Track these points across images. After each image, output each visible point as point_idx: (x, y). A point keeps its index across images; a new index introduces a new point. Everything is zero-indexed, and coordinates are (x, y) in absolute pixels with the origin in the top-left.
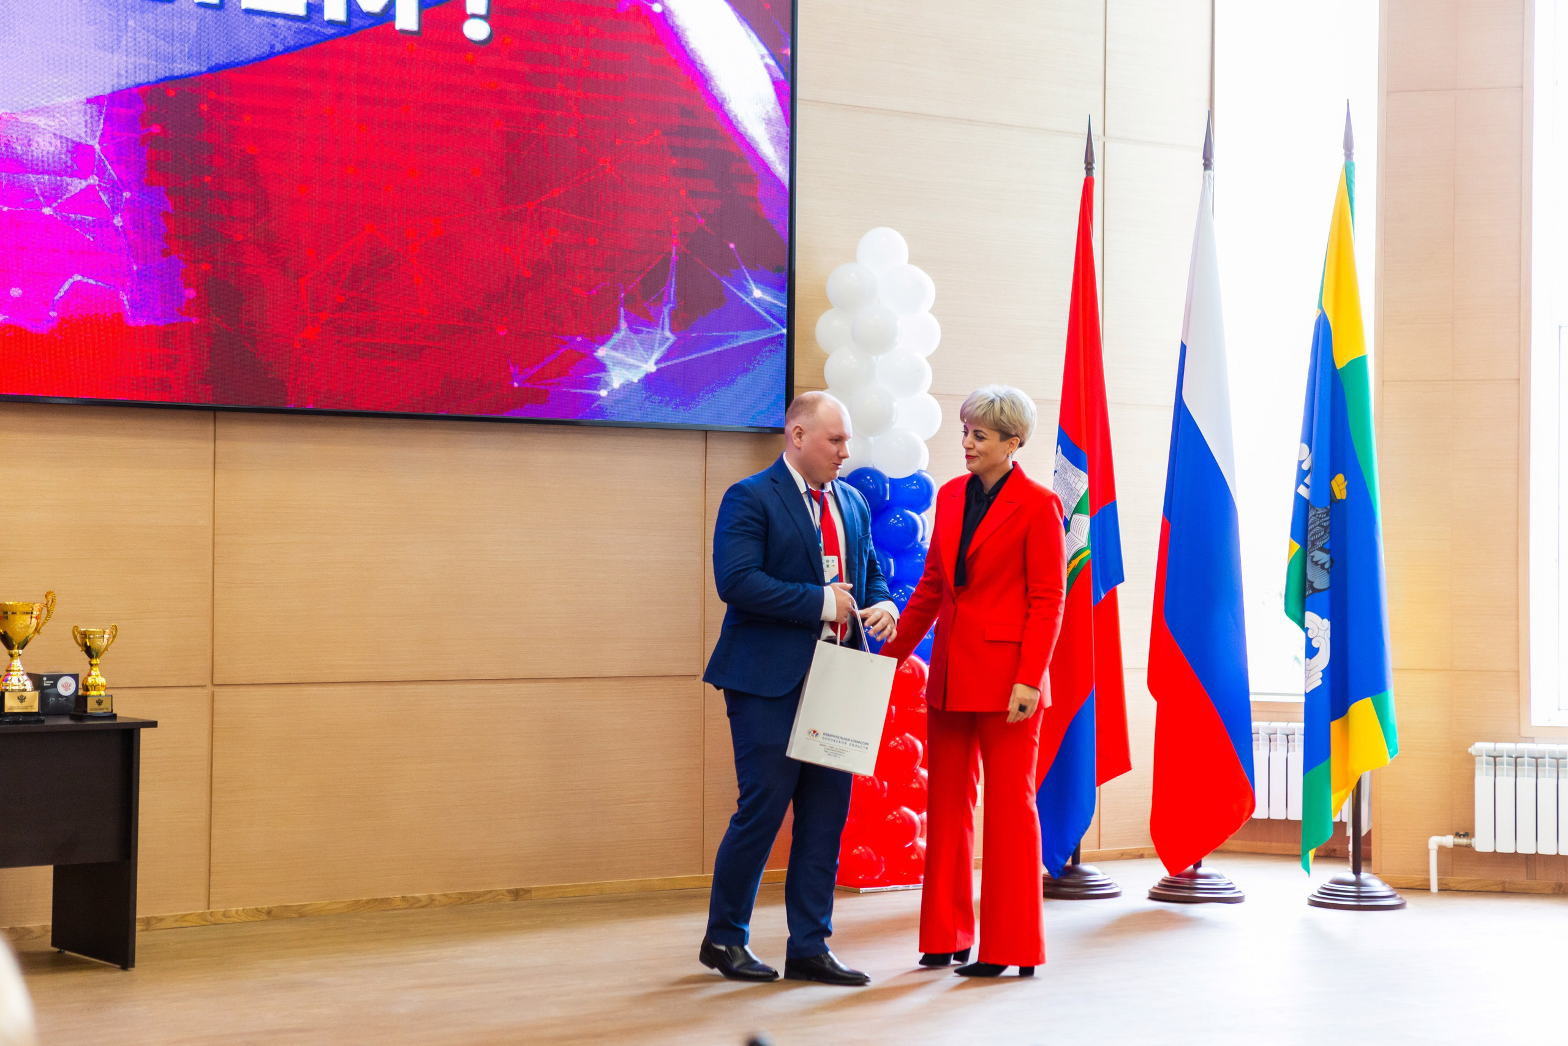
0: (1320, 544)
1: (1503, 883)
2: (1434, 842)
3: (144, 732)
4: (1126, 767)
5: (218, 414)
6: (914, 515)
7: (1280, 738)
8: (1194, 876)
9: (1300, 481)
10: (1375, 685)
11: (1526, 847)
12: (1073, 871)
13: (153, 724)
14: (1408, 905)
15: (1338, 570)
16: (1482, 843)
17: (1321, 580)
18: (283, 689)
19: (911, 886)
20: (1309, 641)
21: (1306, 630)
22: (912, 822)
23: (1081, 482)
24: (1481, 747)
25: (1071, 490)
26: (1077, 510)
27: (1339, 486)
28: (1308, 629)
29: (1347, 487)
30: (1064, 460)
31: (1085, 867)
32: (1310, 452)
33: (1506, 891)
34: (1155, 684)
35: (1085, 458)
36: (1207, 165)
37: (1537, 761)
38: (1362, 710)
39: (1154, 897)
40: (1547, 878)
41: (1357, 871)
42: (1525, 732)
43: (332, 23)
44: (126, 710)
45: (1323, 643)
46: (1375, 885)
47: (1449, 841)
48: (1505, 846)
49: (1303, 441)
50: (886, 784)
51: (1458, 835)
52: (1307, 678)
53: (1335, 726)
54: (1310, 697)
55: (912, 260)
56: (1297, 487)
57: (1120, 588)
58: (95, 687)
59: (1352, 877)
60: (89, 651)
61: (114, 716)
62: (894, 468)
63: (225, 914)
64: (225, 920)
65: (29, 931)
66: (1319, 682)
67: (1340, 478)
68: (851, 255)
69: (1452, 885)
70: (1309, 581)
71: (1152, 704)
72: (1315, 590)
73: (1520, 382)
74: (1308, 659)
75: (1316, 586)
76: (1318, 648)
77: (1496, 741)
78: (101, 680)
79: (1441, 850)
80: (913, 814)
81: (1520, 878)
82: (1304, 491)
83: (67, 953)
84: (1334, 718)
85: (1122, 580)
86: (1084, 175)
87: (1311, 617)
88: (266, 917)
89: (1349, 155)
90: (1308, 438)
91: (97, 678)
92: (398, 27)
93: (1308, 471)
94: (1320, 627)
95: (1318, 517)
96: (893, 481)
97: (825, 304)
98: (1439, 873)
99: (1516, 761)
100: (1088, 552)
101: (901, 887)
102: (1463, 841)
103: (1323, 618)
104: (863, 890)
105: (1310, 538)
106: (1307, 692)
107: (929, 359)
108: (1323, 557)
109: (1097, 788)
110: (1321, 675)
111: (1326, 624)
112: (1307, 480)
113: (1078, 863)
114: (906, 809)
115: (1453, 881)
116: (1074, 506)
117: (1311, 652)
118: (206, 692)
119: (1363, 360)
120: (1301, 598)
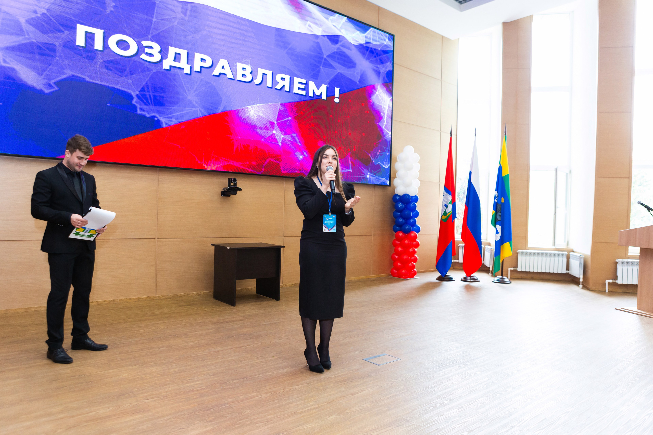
0: (500, 211)
1: (521, 277)
2: (510, 269)
3: (282, 248)
4: (455, 255)
5: (286, 179)
6: (415, 203)
8: (471, 277)
9: (495, 198)
10: (509, 240)
11: (527, 270)
12: (446, 276)
13: (284, 247)
14: (512, 283)
15: (502, 216)
16: (519, 269)
18: (297, 238)
19: (413, 278)
22: (414, 265)
23: (450, 198)
24: (519, 251)
25: (448, 199)
26: (449, 204)
27: (503, 200)
28: (496, 229)
29: (504, 200)
30: (445, 193)
32: (498, 192)
35: (450, 193)
36: (475, 135)
37: (530, 253)
38: (507, 244)
39: (462, 280)
40: (529, 276)
41: (502, 275)
42: (527, 248)
43: (310, 97)
45: (500, 231)
46: (506, 279)
47: (512, 269)
48: (523, 270)
49: (496, 191)
50: (409, 258)
51: (514, 268)
52: (496, 238)
53: (501, 247)
55: (415, 152)
56: (494, 200)
57: (455, 220)
59: (501, 277)
61: (274, 246)
62: (412, 194)
63: (286, 285)
64: (286, 286)
65: (248, 289)
66: (499, 239)
67: (503, 198)
68: (402, 151)
69: (512, 277)
70: (497, 219)
72: (499, 221)
73: (528, 181)
74: (497, 234)
75: (499, 219)
76: (499, 233)
77: (522, 250)
79: (511, 271)
80: (414, 264)
81: (524, 275)
82: (496, 201)
83: (260, 295)
86: (450, 136)
87: (497, 226)
88: (293, 286)
90: (497, 190)
92: (322, 99)
93: (497, 197)
94: (499, 227)
95: (499, 206)
96: (411, 196)
97: (396, 161)
98: (510, 275)
99: (526, 253)
100: (452, 212)
101: (411, 278)
102: (515, 269)
103: (500, 226)
104: (405, 279)
105: (498, 210)
106: (497, 241)
107: (418, 171)
108: (499, 214)
110: (500, 237)
111: (501, 227)
112: (497, 198)
113: (447, 274)
114: (412, 262)
116: (449, 202)
117: (497, 232)
118: (282, 238)
119: (508, 175)
120: (495, 222)
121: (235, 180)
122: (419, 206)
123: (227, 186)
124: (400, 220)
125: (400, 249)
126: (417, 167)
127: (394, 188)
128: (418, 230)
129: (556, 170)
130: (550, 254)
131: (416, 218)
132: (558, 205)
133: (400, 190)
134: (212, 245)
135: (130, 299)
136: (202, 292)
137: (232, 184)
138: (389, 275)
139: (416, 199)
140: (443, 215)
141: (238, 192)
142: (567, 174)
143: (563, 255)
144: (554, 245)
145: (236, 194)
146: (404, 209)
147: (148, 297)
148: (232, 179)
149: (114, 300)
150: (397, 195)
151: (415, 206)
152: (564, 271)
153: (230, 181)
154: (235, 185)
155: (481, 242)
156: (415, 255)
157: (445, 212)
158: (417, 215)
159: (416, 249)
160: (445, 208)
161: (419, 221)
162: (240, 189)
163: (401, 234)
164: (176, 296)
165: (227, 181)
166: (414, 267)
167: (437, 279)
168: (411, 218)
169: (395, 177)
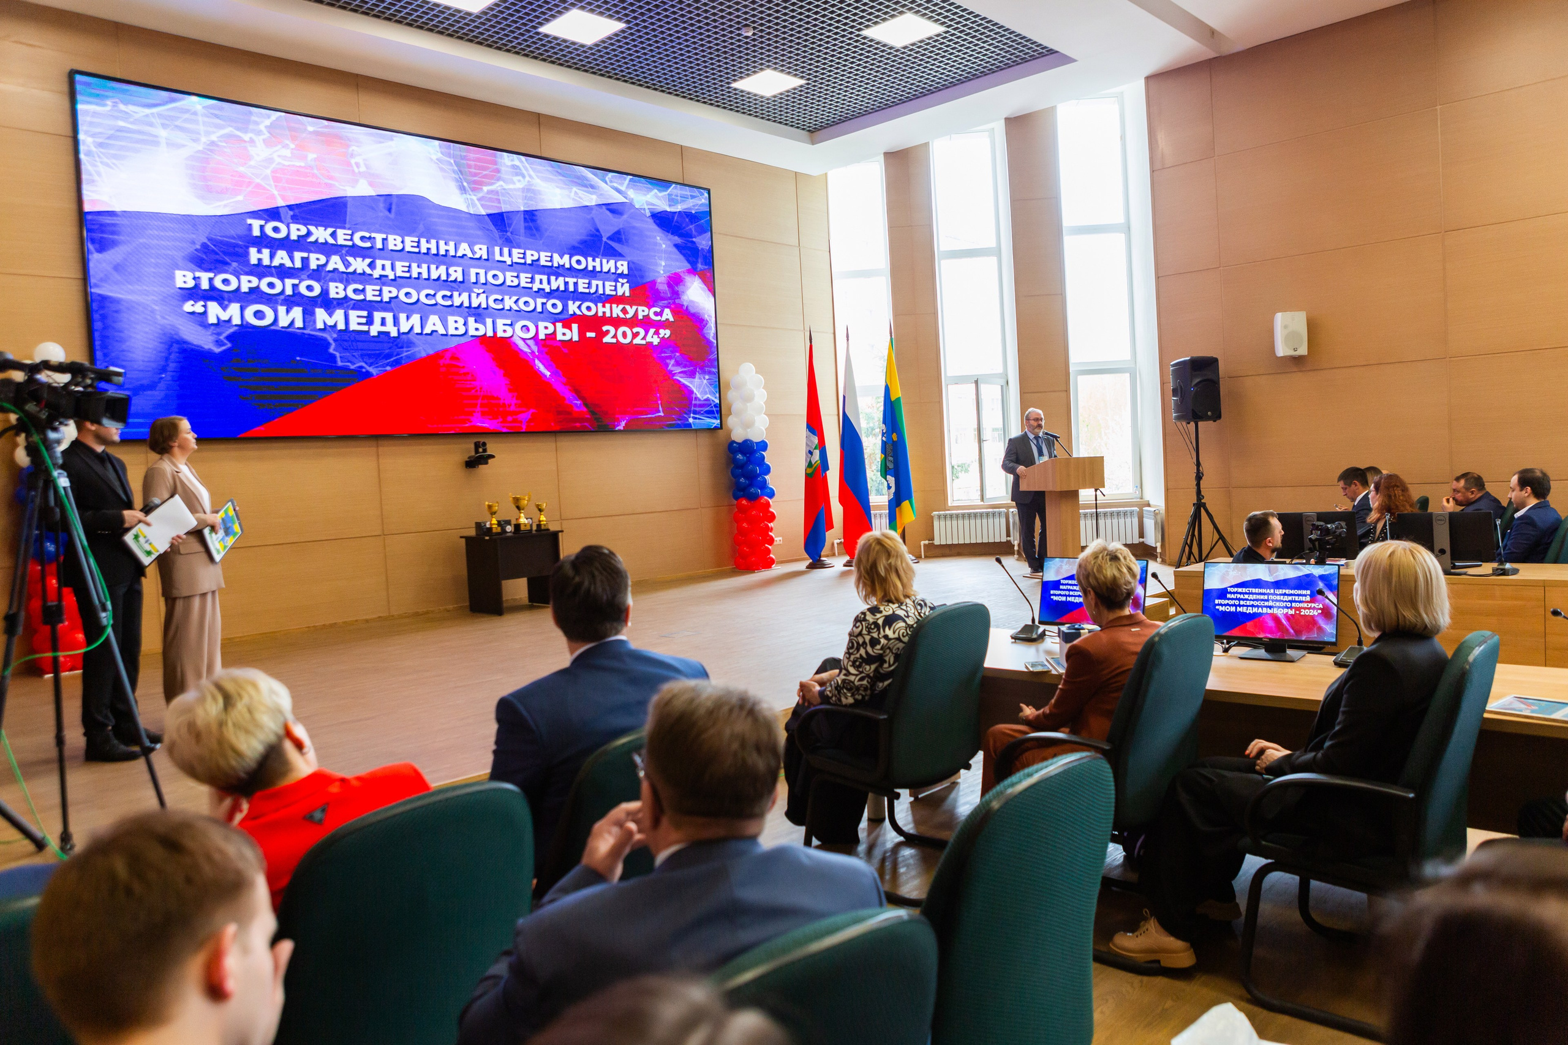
0: (889, 455)
1: (942, 553)
2: (922, 543)
3: (560, 534)
4: (833, 527)
6: (763, 453)
7: (878, 516)
9: (883, 436)
10: (909, 497)
11: (949, 542)
12: (820, 560)
13: (562, 531)
15: (896, 463)
16: (937, 542)
17: (891, 466)
19: (768, 568)
20: (888, 484)
21: (887, 481)
22: (769, 549)
23: (816, 440)
24: (935, 513)
25: (812, 442)
26: (815, 449)
27: (895, 437)
29: (897, 437)
30: (809, 433)
31: (822, 559)
32: (885, 427)
33: (944, 556)
34: (842, 500)
35: (816, 432)
36: (848, 340)
37: (951, 516)
38: (906, 504)
39: (845, 566)
40: (954, 550)
42: (947, 508)
44: (553, 528)
45: (893, 485)
47: (927, 542)
48: (943, 543)
50: (761, 538)
51: (929, 540)
52: (888, 496)
53: (897, 509)
54: (890, 501)
55: (757, 372)
56: (882, 438)
57: (827, 472)
58: (543, 521)
60: (540, 510)
61: (548, 530)
62: (756, 439)
65: (516, 599)
66: (892, 497)
67: (894, 434)
68: (736, 371)
70: (887, 466)
71: (841, 508)
72: (889, 469)
73: (940, 403)
74: (888, 490)
76: (891, 487)
77: (939, 511)
78: (544, 519)
79: (925, 545)
80: (770, 547)
81: (947, 551)
82: (884, 439)
84: (897, 507)
85: (828, 469)
86: (809, 344)
87: (889, 477)
89: (891, 336)
90: (884, 422)
91: (543, 518)
93: (885, 433)
94: (891, 479)
95: (889, 447)
96: (756, 443)
98: (925, 552)
99: (945, 516)
100: (821, 461)
101: (765, 569)
102: (931, 542)
103: (892, 477)
104: (753, 571)
105: (887, 453)
106: (888, 500)
107: (765, 401)
108: (891, 458)
109: (827, 533)
111: (894, 478)
112: (885, 435)
113: (820, 557)
114: (767, 545)
115: (928, 554)
116: (815, 447)
117: (889, 487)
118: (560, 522)
119: (899, 398)
120: (885, 471)
121: (484, 444)
122: (769, 457)
123: (473, 453)
124: (742, 480)
125: (745, 525)
126: (760, 396)
127: (729, 432)
128: (772, 495)
129: (976, 382)
130: (981, 515)
131: (766, 474)
132: (984, 437)
133: (738, 436)
134: (461, 537)
135: (357, 621)
136: (451, 607)
137: (481, 450)
138: (733, 568)
139: (763, 446)
140: (808, 469)
141: (490, 461)
142: (1002, 386)
143: (1000, 513)
144: (982, 499)
145: (487, 463)
146: (746, 463)
147: (379, 617)
148: (479, 442)
149: (335, 623)
150: (734, 442)
151: (763, 457)
152: (1004, 539)
153: (477, 445)
154: (485, 451)
155: (869, 506)
156: (770, 533)
157: (810, 462)
158: (767, 470)
159: (771, 525)
160: (810, 455)
161: (771, 480)
162: (492, 457)
163: (744, 502)
164: (417, 614)
165: (473, 446)
166: (769, 551)
167: (807, 568)
168: (759, 475)
169: (730, 413)
